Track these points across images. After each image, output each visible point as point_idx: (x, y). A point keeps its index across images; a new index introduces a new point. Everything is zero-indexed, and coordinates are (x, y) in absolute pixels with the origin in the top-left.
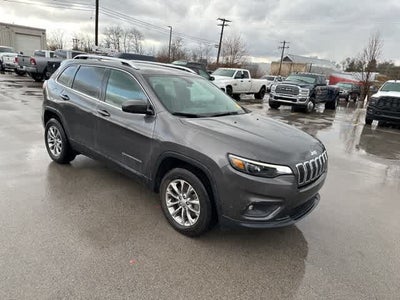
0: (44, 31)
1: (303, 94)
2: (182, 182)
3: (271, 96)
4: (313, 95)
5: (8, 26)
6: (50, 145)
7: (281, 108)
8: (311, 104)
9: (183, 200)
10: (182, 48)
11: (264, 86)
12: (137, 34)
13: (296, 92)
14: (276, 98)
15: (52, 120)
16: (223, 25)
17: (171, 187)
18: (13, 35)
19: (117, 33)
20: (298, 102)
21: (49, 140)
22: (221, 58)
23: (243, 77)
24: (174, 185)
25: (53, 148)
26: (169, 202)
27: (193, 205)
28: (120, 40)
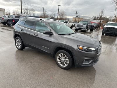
0: (4, 10)
1: (84, 27)
2: (63, 54)
3: (75, 28)
4: (87, 27)
6: (17, 45)
7: (78, 31)
8: (86, 30)
9: (63, 59)
10: (47, 14)
11: (72, 25)
12: (33, 10)
13: (83, 26)
14: (77, 28)
15: (17, 37)
16: (59, 7)
17: (59, 56)
19: (27, 10)
20: (83, 29)
21: (16, 43)
22: (59, 17)
23: (67, 22)
24: (60, 55)
25: (18, 46)
26: (58, 60)
27: (66, 61)
28: (28, 12)
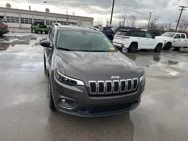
0: (93, 19)
5: (80, 17)
10: (157, 23)
12: (134, 18)
16: (182, 10)
18: (82, 20)
19: (124, 18)
22: (178, 29)
28: (125, 21)
